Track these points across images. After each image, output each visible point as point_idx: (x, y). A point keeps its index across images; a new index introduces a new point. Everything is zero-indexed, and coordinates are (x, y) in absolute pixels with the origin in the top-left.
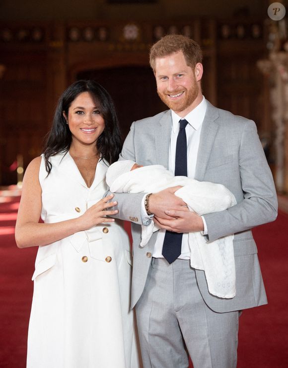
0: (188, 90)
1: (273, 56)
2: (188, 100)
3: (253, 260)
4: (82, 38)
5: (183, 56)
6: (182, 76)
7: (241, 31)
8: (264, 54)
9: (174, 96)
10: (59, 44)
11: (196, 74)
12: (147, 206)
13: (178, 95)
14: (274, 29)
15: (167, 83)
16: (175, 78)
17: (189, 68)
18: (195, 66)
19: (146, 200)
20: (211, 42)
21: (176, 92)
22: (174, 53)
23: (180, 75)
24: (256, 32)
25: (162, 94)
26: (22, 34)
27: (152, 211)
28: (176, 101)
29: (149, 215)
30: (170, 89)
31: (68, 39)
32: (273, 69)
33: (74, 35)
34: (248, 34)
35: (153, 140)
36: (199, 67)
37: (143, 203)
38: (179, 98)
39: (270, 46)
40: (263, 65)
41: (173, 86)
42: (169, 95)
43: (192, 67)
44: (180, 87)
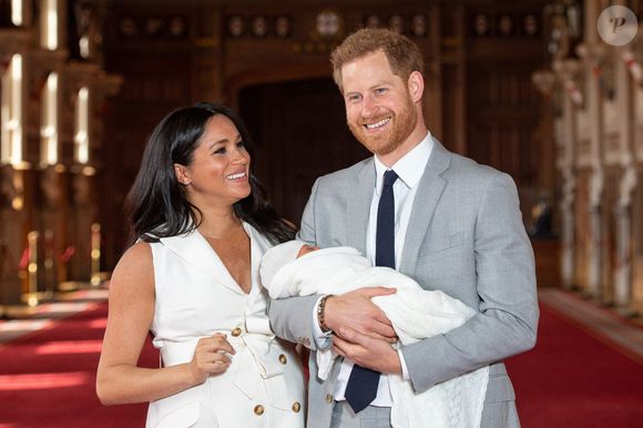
0: (397, 113)
1: (558, 65)
2: (399, 132)
3: (507, 412)
4: (248, 32)
5: (386, 59)
6: (384, 92)
7: (506, 25)
8: (544, 62)
9: (373, 126)
10: (212, 42)
11: (411, 89)
12: (321, 314)
13: (380, 123)
14: (559, 21)
15: (359, 105)
16: (373, 95)
17: (397, 79)
18: (408, 77)
19: (321, 305)
20: (457, 41)
21: (376, 118)
22: (370, 53)
23: (381, 90)
24: (531, 25)
25: (355, 125)
26: (153, 26)
27: (329, 325)
28: (376, 135)
29: (324, 331)
30: (366, 113)
31: (226, 33)
32: (558, 87)
33: (237, 27)
34: (518, 29)
35: (344, 205)
36: (416, 79)
37: (316, 309)
38: (382, 129)
39: (553, 48)
40: (541, 80)
41: (369, 107)
42: (366, 126)
43: (402, 77)
44: (383, 110)
